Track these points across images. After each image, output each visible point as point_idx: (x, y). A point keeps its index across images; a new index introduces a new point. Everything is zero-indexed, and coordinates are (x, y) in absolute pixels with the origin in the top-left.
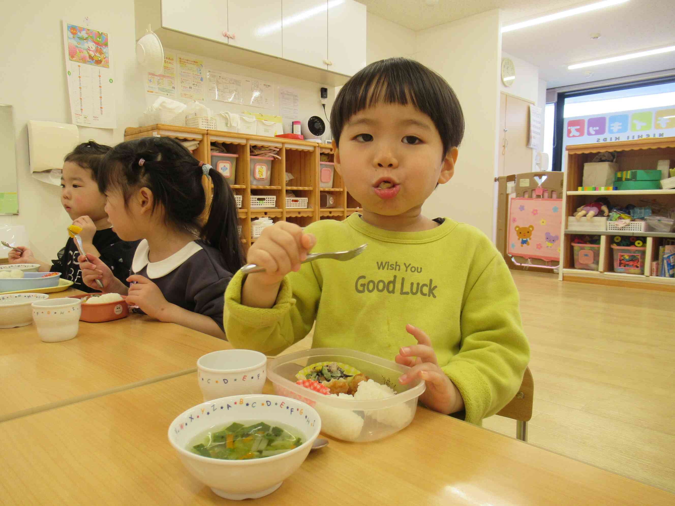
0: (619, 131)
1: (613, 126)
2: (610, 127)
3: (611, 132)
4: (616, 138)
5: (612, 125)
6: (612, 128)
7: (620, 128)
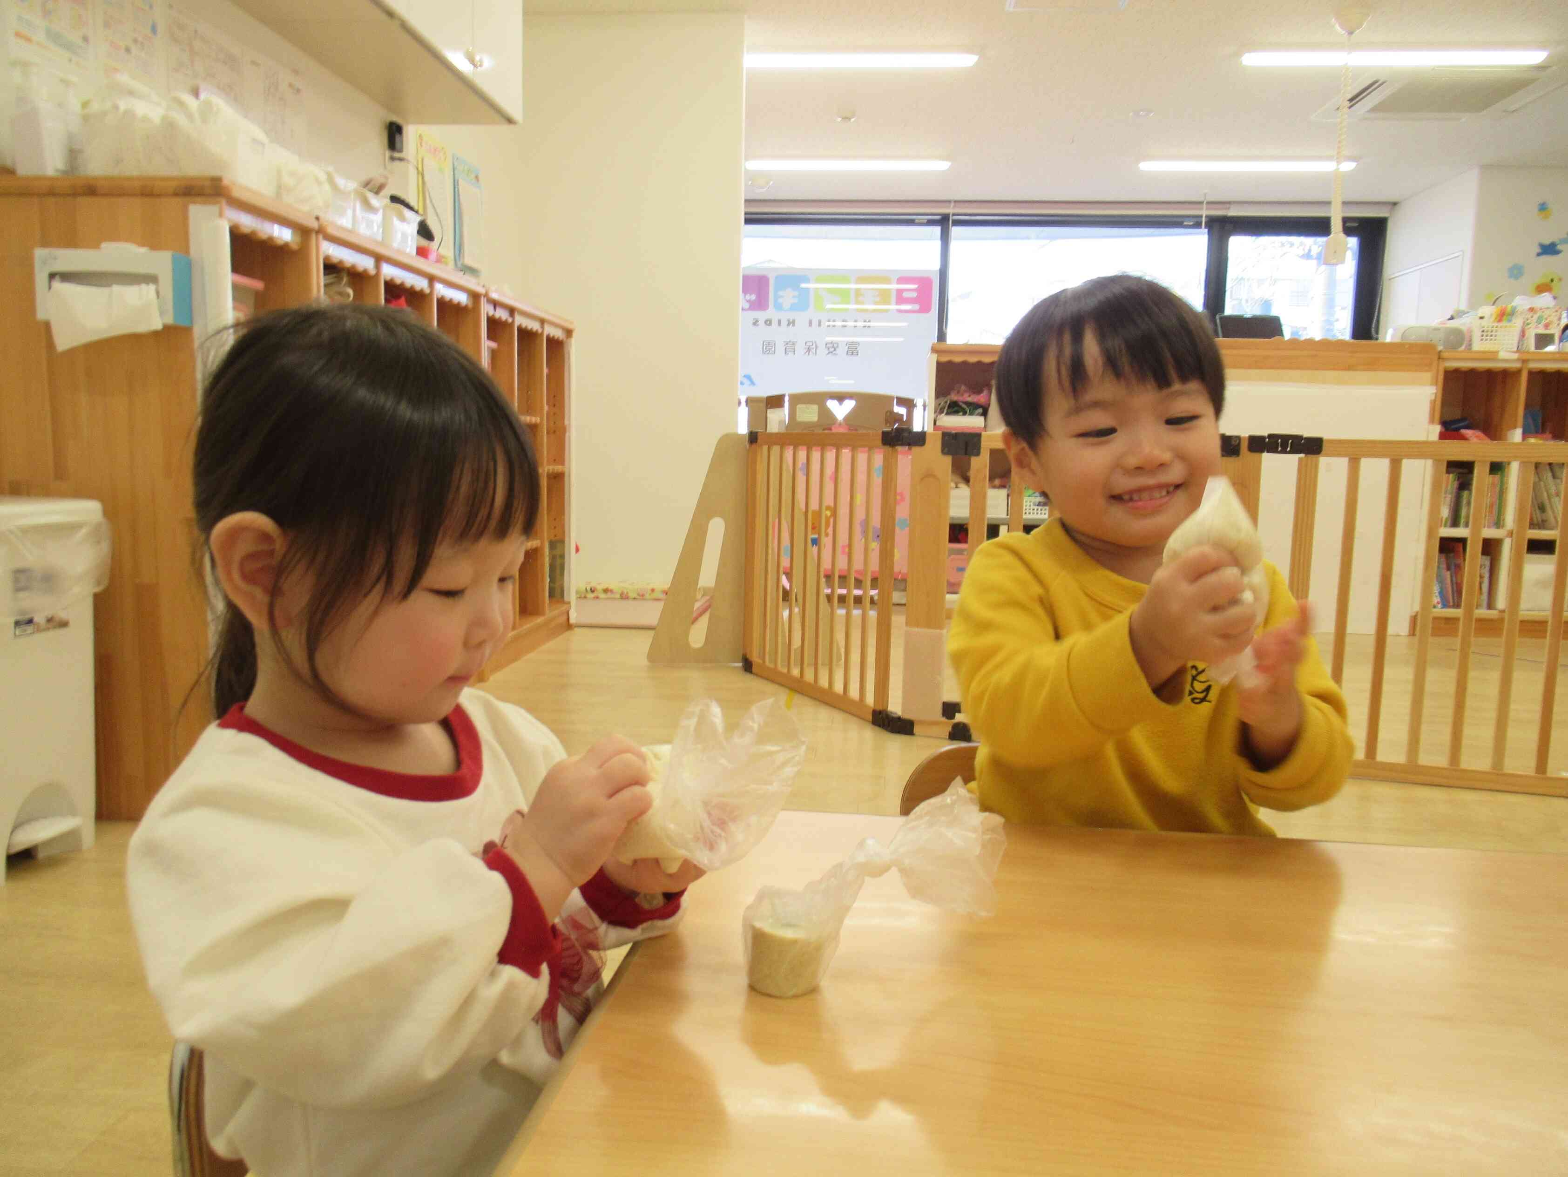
0: (793, 308)
1: (782, 297)
2: (776, 297)
3: (779, 307)
4: (788, 320)
5: (781, 293)
6: (780, 300)
7: (796, 300)
